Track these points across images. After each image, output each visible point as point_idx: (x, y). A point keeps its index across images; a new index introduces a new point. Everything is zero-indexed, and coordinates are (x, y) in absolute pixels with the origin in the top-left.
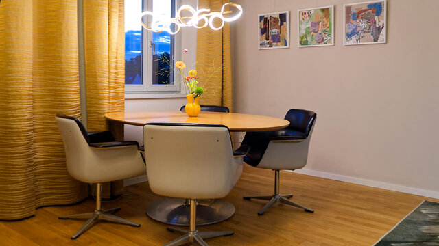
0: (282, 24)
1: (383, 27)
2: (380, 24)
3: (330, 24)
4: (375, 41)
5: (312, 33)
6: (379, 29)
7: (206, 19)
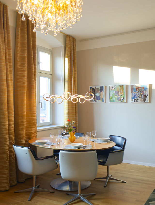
0: (101, 91)
1: (147, 95)
2: (146, 94)
3: (124, 93)
4: (144, 101)
5: (116, 96)
6: (146, 96)
7: (77, 99)
